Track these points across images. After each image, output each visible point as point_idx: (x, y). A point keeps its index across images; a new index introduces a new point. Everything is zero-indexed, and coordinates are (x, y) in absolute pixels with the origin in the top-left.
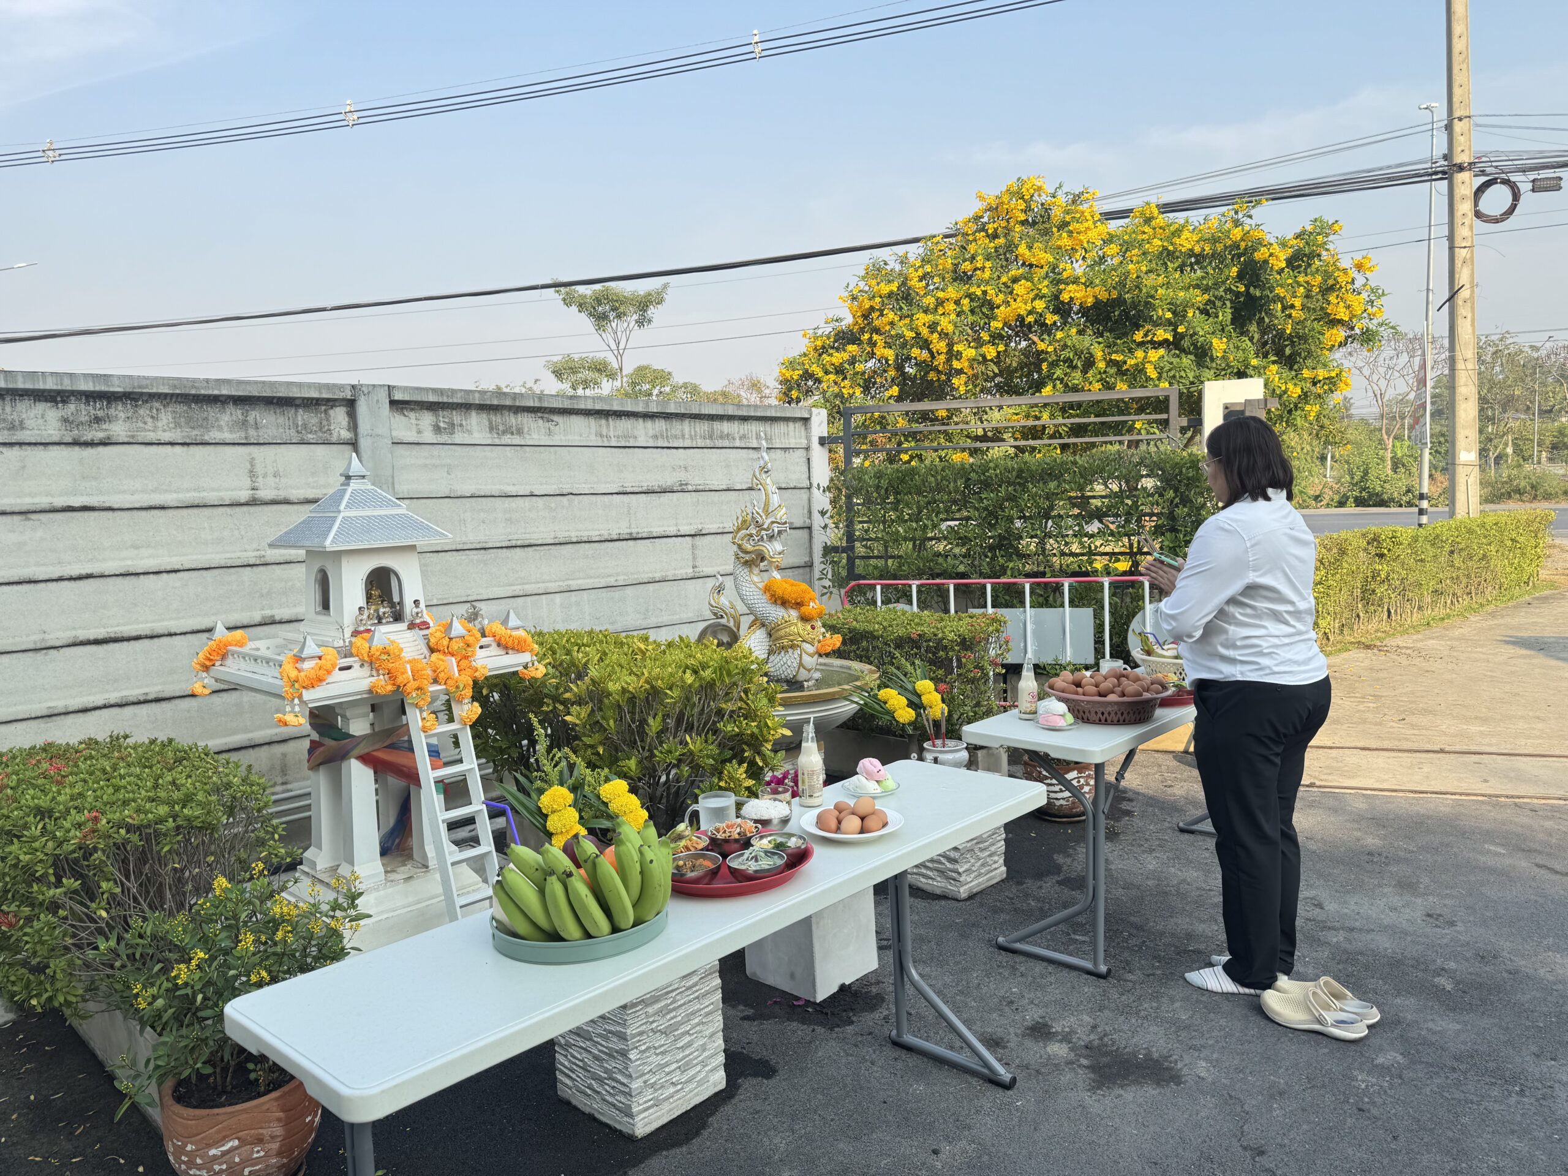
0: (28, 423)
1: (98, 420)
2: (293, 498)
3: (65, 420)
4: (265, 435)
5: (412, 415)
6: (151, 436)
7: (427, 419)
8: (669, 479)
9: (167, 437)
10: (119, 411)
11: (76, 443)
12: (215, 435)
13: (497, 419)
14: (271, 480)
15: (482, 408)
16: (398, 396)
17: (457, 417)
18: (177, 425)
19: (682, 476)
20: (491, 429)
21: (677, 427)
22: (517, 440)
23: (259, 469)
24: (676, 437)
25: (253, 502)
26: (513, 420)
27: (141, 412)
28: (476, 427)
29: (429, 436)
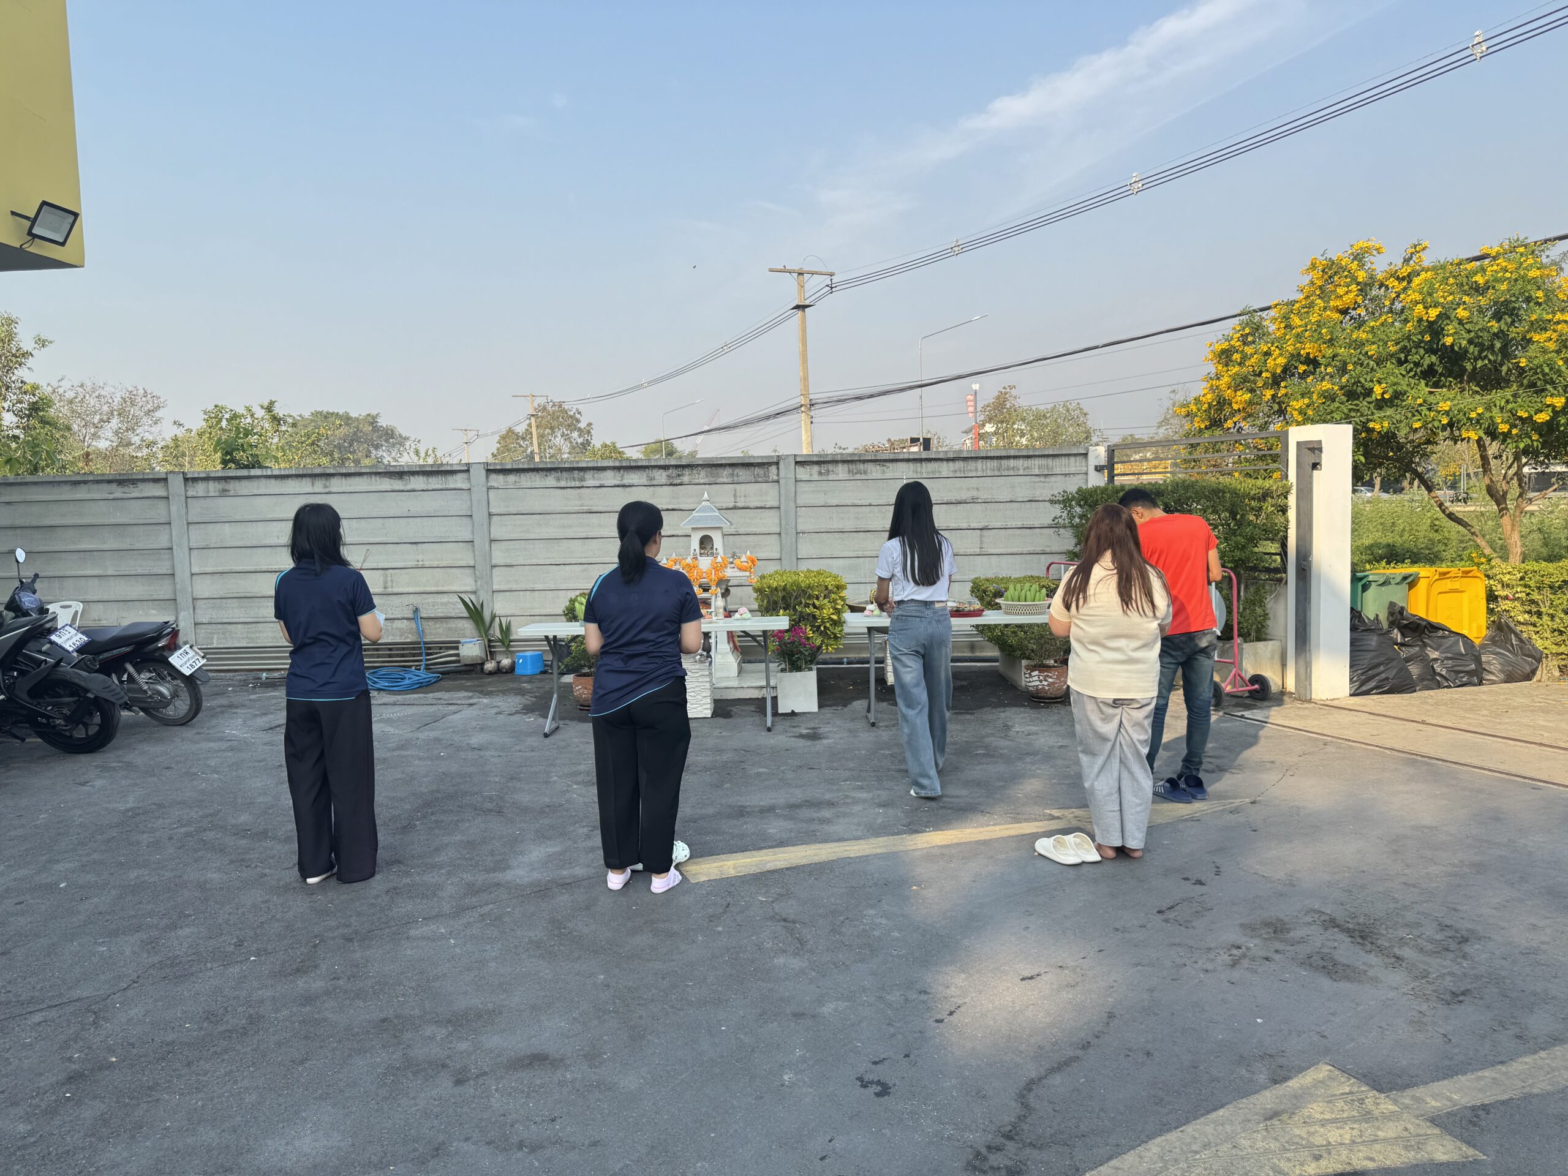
0: (656, 477)
1: (679, 475)
2: (751, 506)
3: (668, 476)
4: (741, 479)
5: (808, 467)
6: (697, 481)
7: (816, 468)
8: (964, 495)
9: (702, 481)
10: (687, 472)
11: (671, 485)
12: (721, 480)
13: (852, 467)
14: (743, 499)
15: (844, 462)
16: (799, 459)
17: (831, 467)
18: (707, 476)
19: (975, 493)
20: (849, 472)
21: (972, 465)
22: (863, 477)
23: (738, 494)
24: (971, 471)
25: (735, 508)
26: (861, 466)
27: (694, 471)
28: (841, 471)
29: (816, 477)
